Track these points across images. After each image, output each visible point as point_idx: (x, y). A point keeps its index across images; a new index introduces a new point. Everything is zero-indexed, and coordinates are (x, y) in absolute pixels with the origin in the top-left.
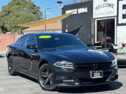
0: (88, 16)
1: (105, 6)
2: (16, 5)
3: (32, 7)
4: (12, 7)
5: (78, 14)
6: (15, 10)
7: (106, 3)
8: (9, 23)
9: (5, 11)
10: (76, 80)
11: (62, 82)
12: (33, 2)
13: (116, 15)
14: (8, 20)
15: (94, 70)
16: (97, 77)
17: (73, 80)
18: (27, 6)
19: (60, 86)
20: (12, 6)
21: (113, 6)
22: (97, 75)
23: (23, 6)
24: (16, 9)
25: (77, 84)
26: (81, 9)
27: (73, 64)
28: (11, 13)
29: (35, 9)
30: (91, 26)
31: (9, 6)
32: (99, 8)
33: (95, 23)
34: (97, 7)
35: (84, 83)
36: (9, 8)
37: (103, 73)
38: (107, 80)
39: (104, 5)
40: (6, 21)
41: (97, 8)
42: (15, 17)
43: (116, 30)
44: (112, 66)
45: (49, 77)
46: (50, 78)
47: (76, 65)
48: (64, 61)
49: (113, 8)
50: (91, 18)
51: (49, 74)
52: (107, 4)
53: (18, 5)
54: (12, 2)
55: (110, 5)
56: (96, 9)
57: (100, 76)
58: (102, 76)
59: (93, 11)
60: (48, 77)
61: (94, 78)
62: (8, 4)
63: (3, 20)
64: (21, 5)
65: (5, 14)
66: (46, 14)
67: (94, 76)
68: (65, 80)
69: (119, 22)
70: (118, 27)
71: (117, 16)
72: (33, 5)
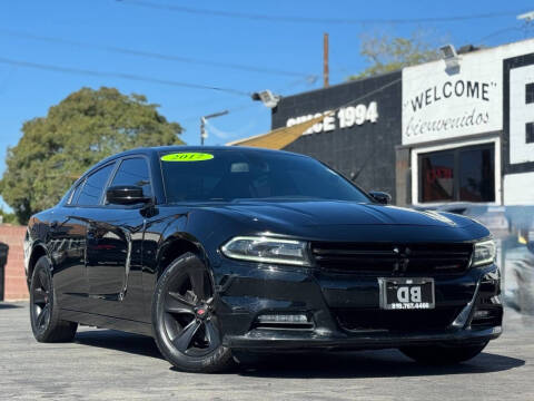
0: (380, 138)
1: (454, 93)
2: (82, 115)
3: (149, 123)
4: (64, 124)
5: (339, 132)
6: (78, 135)
7: (454, 79)
8: (50, 191)
9: (34, 140)
10: (316, 315)
11: (255, 325)
12: (153, 106)
13: (499, 126)
14: (46, 178)
15: (397, 274)
16: (409, 306)
17: (303, 318)
18: (129, 122)
19: (246, 341)
20: (64, 118)
21: (484, 92)
22: (410, 295)
23: (113, 121)
24: (80, 132)
25: (321, 331)
26: (351, 109)
27: (304, 245)
28: (60, 149)
29: (160, 133)
30: (395, 180)
31: (56, 121)
32: (427, 103)
33: (410, 165)
34: (417, 99)
35: (354, 331)
36: (53, 129)
37: (436, 287)
38: (454, 323)
39: (449, 89)
40: (37, 183)
41: (417, 104)
42: (77, 165)
43: (502, 190)
44: (477, 263)
45: (201, 312)
46: (207, 315)
47: (315, 251)
48: (268, 233)
49: (487, 99)
50: (393, 145)
51: (199, 299)
52: (460, 85)
53: (93, 115)
54: (66, 106)
55: (472, 88)
56: (415, 109)
57: (424, 300)
58: (430, 302)
59: (404, 113)
60: (196, 312)
61: (394, 306)
62: (50, 113)
63: (26, 180)
64: (102, 114)
65: (35, 151)
66: (205, 136)
67: (397, 301)
68: (269, 317)
69: (515, 159)
70: (507, 177)
71: (505, 133)
72: (153, 116)
